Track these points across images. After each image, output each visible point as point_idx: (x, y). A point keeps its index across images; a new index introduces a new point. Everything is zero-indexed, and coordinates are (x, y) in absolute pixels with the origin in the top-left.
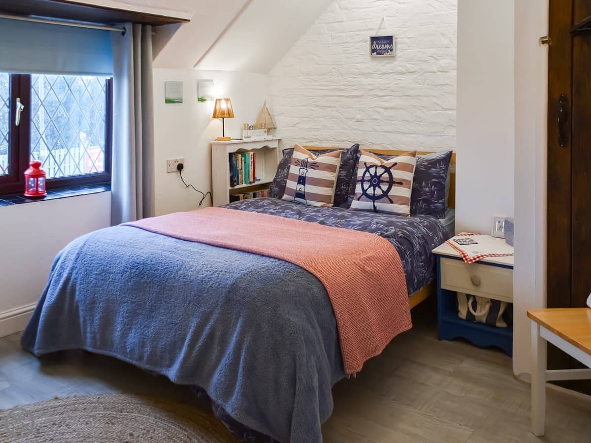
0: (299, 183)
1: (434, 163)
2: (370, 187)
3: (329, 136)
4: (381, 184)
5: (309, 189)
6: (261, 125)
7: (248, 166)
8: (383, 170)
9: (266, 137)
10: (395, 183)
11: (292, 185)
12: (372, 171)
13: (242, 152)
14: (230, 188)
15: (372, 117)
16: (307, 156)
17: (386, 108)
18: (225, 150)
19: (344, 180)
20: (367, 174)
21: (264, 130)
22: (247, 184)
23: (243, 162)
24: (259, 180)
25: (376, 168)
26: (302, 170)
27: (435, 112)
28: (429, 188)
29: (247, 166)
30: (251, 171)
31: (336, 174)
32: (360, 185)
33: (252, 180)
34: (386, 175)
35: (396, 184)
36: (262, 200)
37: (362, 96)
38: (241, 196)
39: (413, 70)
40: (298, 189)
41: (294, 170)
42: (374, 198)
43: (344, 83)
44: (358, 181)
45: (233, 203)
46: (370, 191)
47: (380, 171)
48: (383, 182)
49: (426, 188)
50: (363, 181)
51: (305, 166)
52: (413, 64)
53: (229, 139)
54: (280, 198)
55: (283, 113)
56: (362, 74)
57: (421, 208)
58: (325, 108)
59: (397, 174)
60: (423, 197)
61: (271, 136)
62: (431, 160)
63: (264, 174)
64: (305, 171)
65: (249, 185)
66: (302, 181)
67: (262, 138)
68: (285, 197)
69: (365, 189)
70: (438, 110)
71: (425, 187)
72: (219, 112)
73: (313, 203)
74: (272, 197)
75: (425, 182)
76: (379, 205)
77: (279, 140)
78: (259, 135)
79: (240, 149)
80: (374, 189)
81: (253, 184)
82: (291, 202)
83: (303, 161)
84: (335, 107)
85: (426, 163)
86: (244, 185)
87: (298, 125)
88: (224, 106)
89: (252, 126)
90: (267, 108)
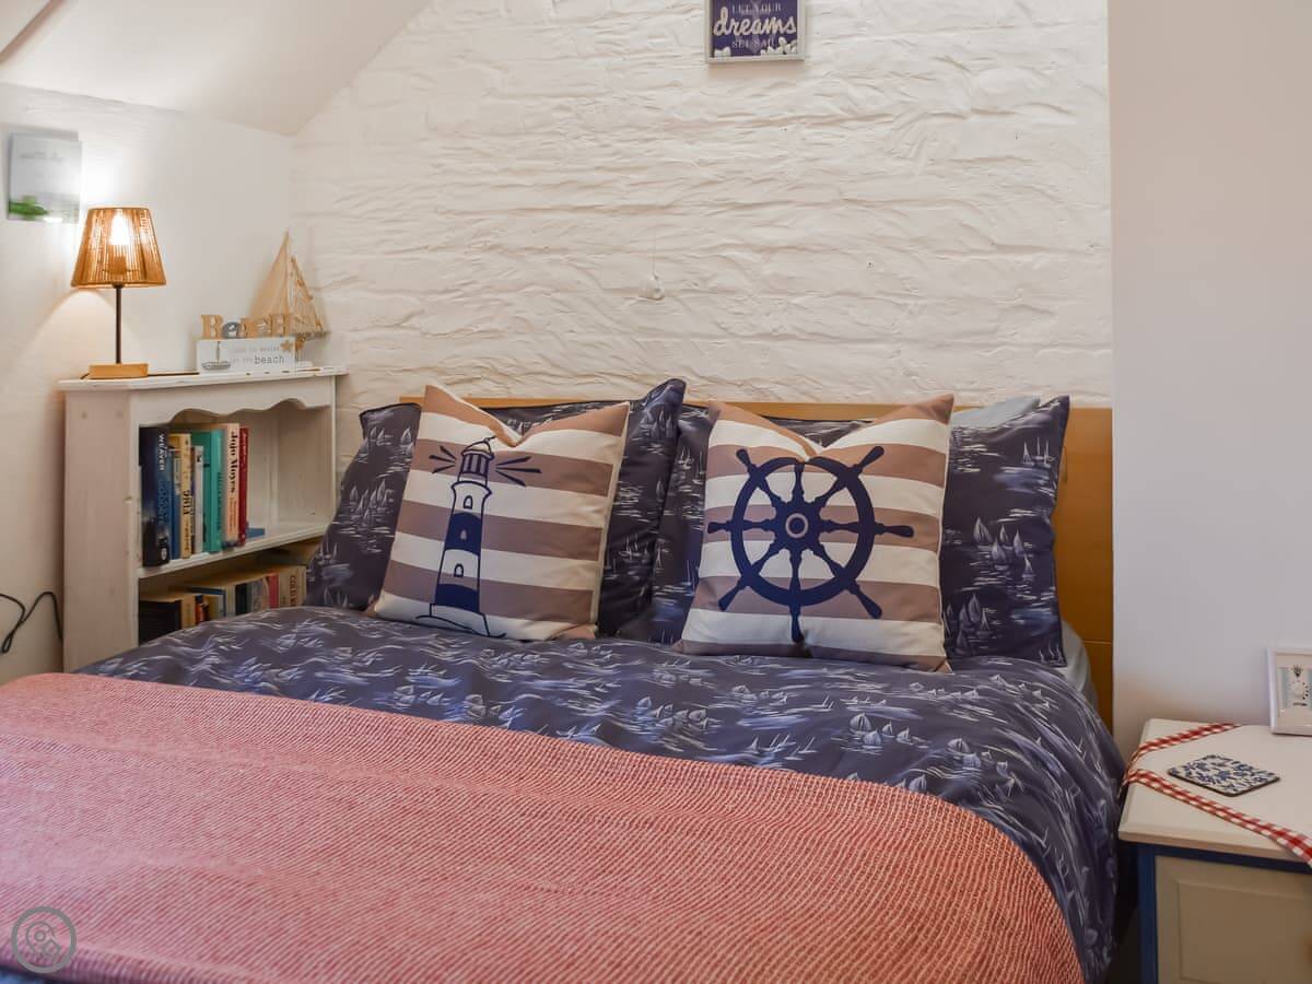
0: (452, 543)
1: (1008, 444)
2: (773, 551)
3: (537, 359)
4: (823, 535)
5: (497, 566)
6: (271, 321)
7: (220, 477)
8: (829, 479)
9: (291, 366)
10: (882, 529)
11: (416, 551)
12: (781, 483)
13: (194, 424)
14: (141, 573)
15: (712, 284)
16: (483, 431)
17: (769, 250)
18: (121, 415)
19: (635, 526)
20: (759, 498)
21: (284, 339)
22: (212, 553)
23: (199, 465)
24: (260, 532)
25: (799, 473)
26: (463, 490)
27: (964, 260)
28: (1000, 544)
29: (214, 483)
30: (232, 497)
31: (606, 502)
32: (728, 544)
33: (232, 534)
34: (844, 499)
35: (887, 535)
36: (289, 620)
37: (669, 206)
38: (188, 600)
39: (872, 108)
40: (448, 569)
41: (428, 489)
42: (795, 597)
43: (599, 161)
44: (714, 527)
45: (156, 642)
46: (778, 569)
47: (817, 483)
48: (831, 526)
49: (992, 544)
50: (736, 526)
51: (477, 472)
52: (875, 88)
53: (142, 371)
54: (361, 607)
55: (354, 279)
56: (672, 128)
57: (976, 626)
58: (526, 253)
59: (890, 494)
60: (982, 581)
61: (309, 365)
62: (996, 434)
63: (275, 506)
64: (478, 493)
65: (220, 556)
66: (463, 535)
67: (276, 371)
68: (386, 602)
69: (753, 558)
70: (974, 251)
71: (985, 542)
72: (100, 262)
73: (517, 626)
74: (321, 604)
75: (982, 521)
76: (819, 626)
77: (339, 379)
78: (263, 360)
79: (184, 414)
80: (796, 561)
81: (237, 551)
82: (416, 624)
83: (467, 452)
84: (564, 250)
85: (978, 447)
86: (201, 557)
87: (414, 321)
88: (122, 237)
89: (236, 325)
90: (293, 261)
